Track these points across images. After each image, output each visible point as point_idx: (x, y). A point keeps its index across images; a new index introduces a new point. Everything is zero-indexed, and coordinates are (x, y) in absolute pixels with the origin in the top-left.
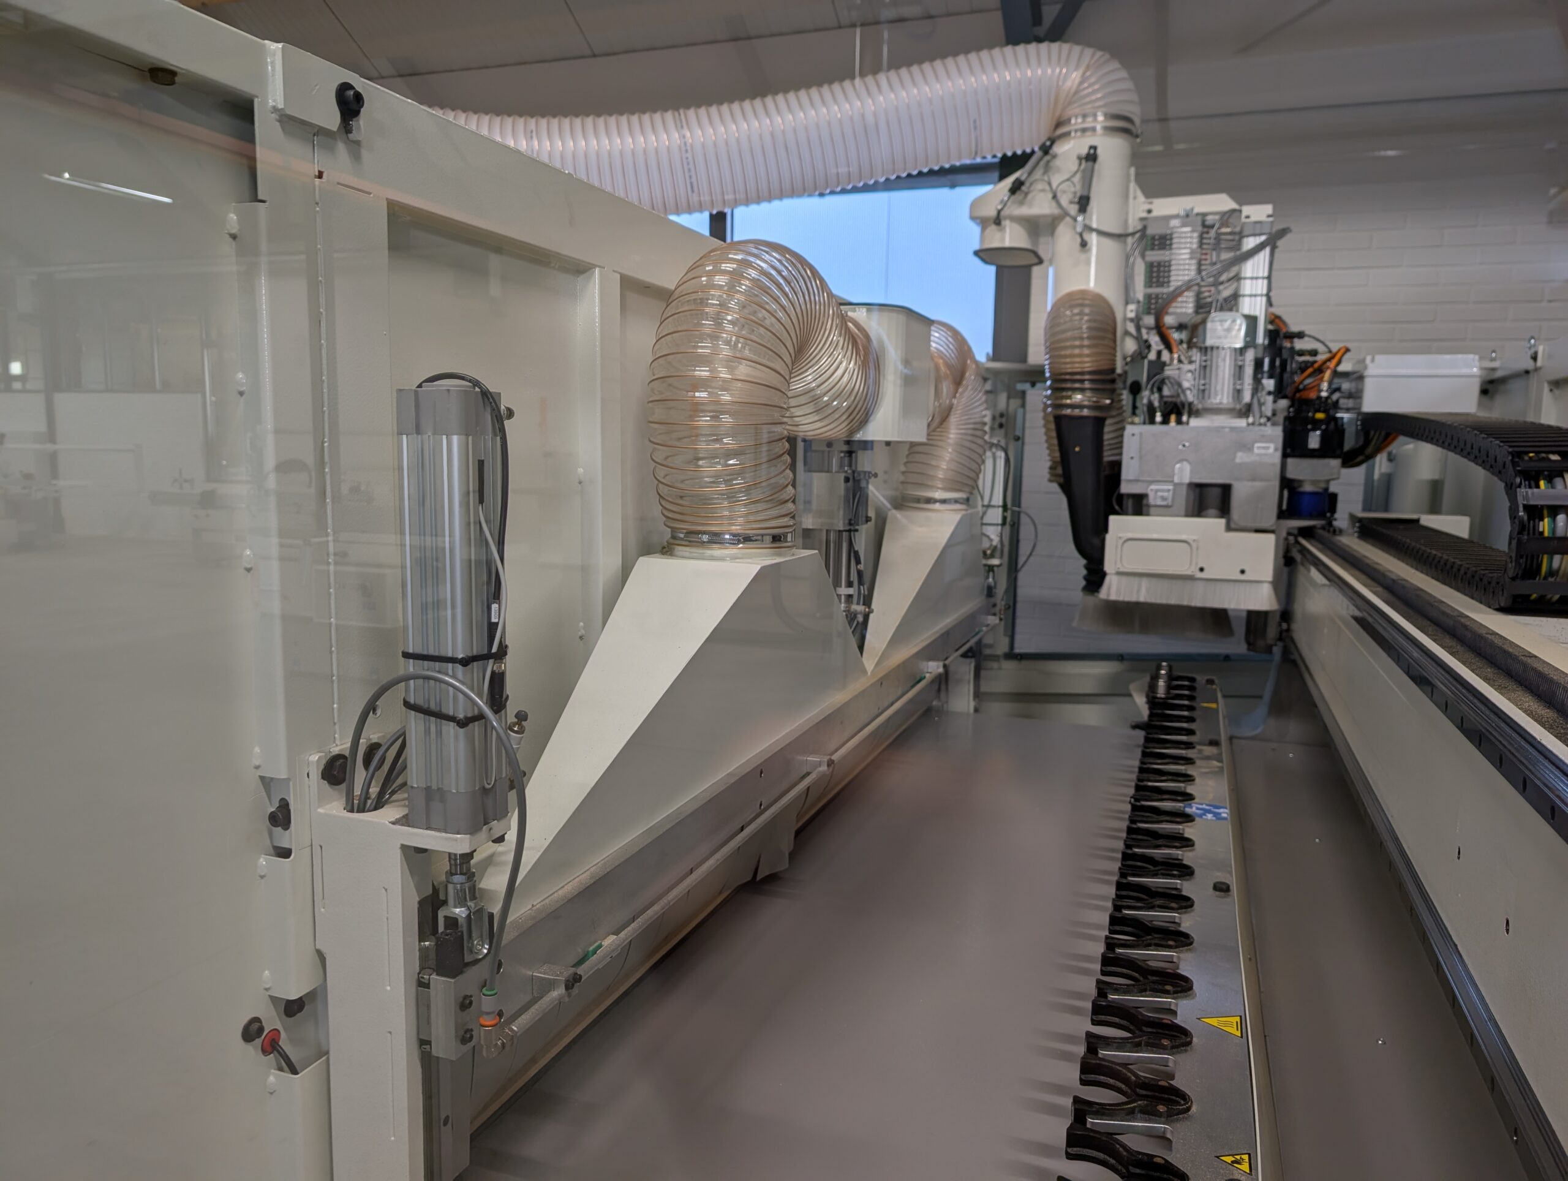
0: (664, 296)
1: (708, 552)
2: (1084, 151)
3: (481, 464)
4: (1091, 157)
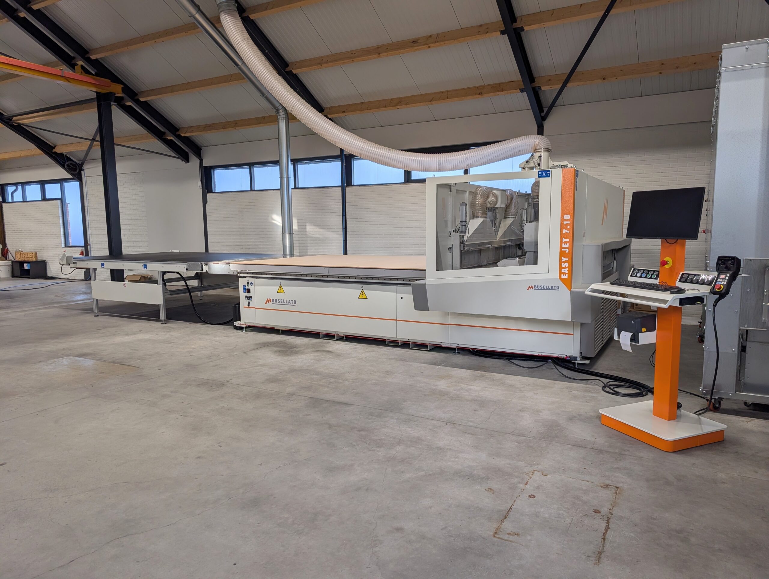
1: (477, 219)
2: (539, 155)
3: (465, 208)
4: (540, 156)
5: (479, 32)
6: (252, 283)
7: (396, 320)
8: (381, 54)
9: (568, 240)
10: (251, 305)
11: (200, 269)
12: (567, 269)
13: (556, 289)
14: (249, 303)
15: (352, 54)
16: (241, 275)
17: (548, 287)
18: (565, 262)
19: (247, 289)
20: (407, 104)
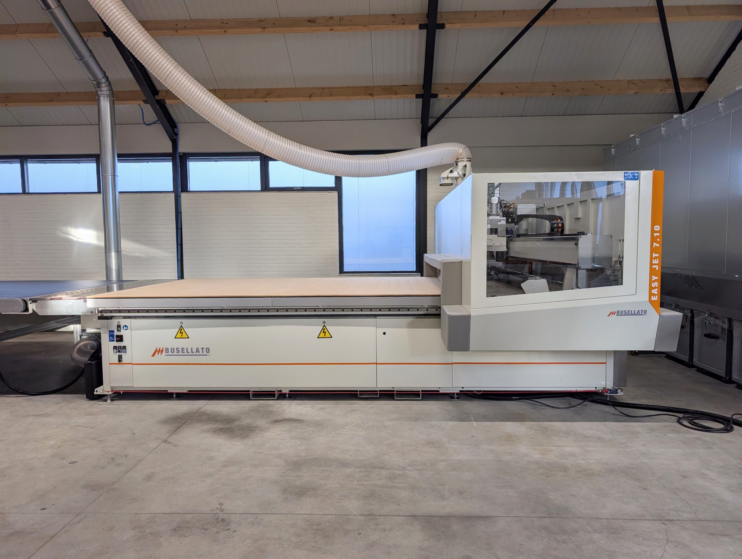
2: (464, 165)
5: (394, 22)
6: (126, 326)
7: (376, 364)
8: (266, 29)
9: (657, 255)
10: (124, 360)
11: (22, 308)
12: (657, 289)
13: (643, 313)
14: (120, 358)
15: (222, 23)
16: (105, 315)
17: (633, 312)
18: (655, 281)
19: (117, 336)
20: (279, 97)
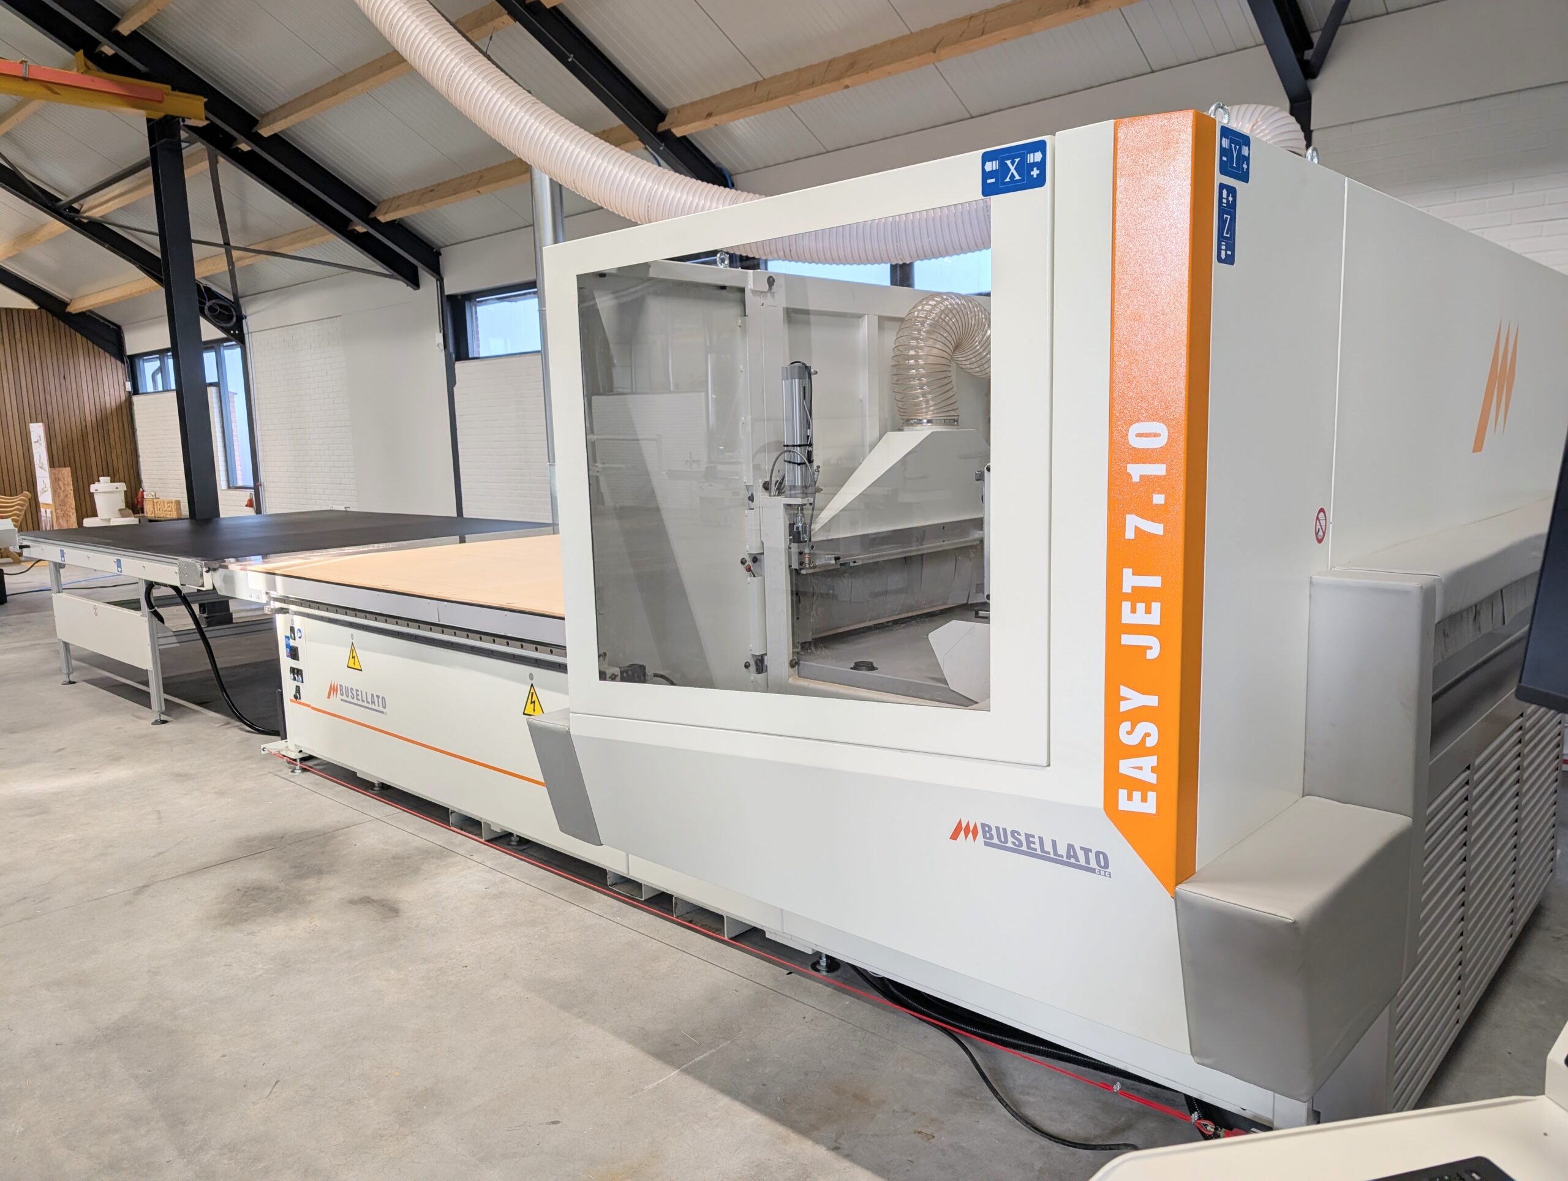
0: (902, 320)
1: (914, 428)
3: (804, 388)
6: (299, 631)
9: (1155, 582)
10: (303, 697)
11: (200, 581)
12: (1153, 760)
13: (1093, 864)
14: (298, 689)
17: (1048, 847)
18: (1137, 716)
19: (293, 649)
20: (870, 68)
